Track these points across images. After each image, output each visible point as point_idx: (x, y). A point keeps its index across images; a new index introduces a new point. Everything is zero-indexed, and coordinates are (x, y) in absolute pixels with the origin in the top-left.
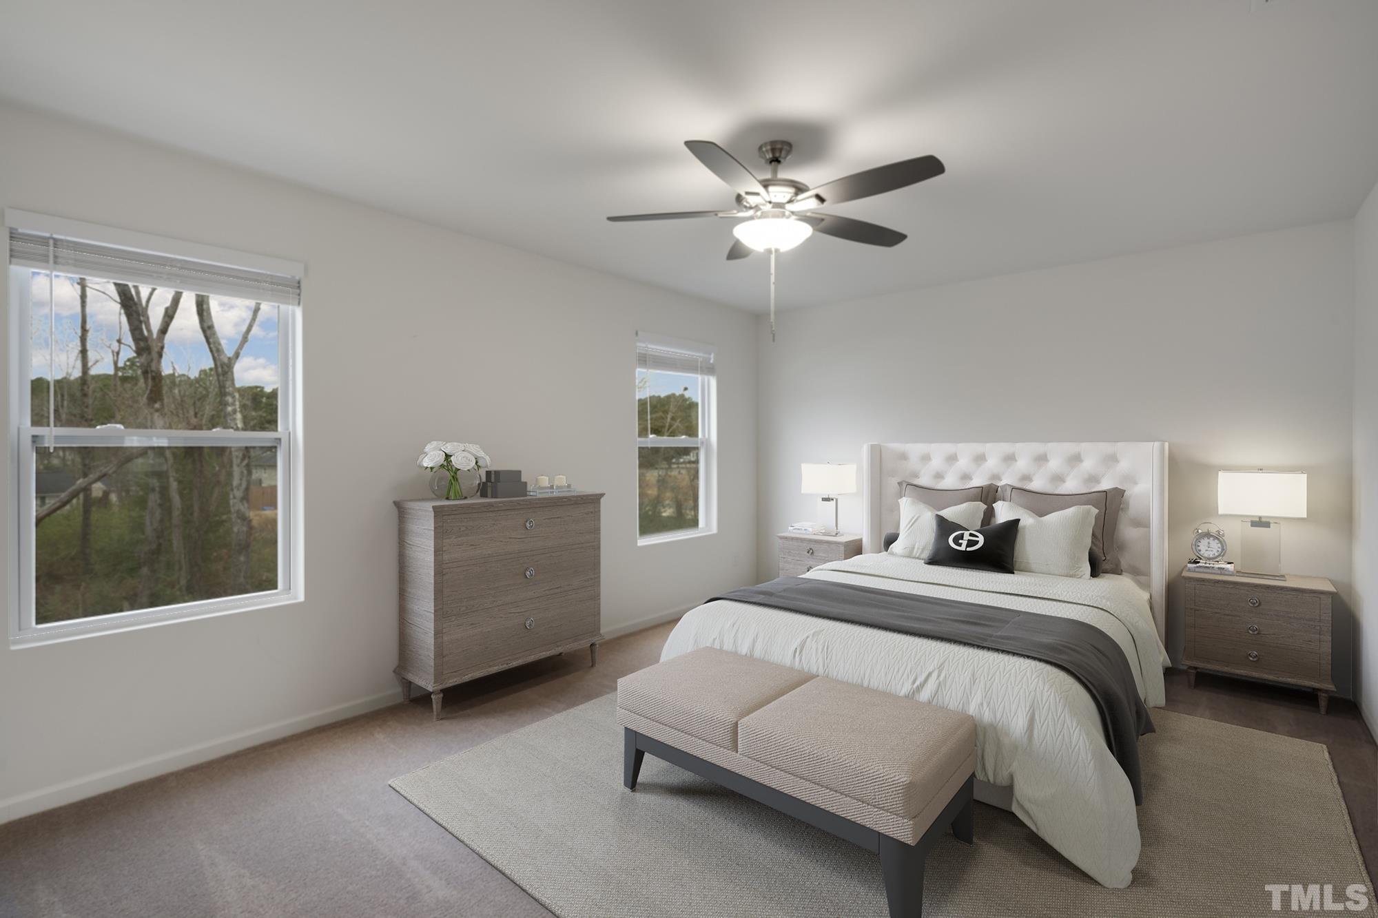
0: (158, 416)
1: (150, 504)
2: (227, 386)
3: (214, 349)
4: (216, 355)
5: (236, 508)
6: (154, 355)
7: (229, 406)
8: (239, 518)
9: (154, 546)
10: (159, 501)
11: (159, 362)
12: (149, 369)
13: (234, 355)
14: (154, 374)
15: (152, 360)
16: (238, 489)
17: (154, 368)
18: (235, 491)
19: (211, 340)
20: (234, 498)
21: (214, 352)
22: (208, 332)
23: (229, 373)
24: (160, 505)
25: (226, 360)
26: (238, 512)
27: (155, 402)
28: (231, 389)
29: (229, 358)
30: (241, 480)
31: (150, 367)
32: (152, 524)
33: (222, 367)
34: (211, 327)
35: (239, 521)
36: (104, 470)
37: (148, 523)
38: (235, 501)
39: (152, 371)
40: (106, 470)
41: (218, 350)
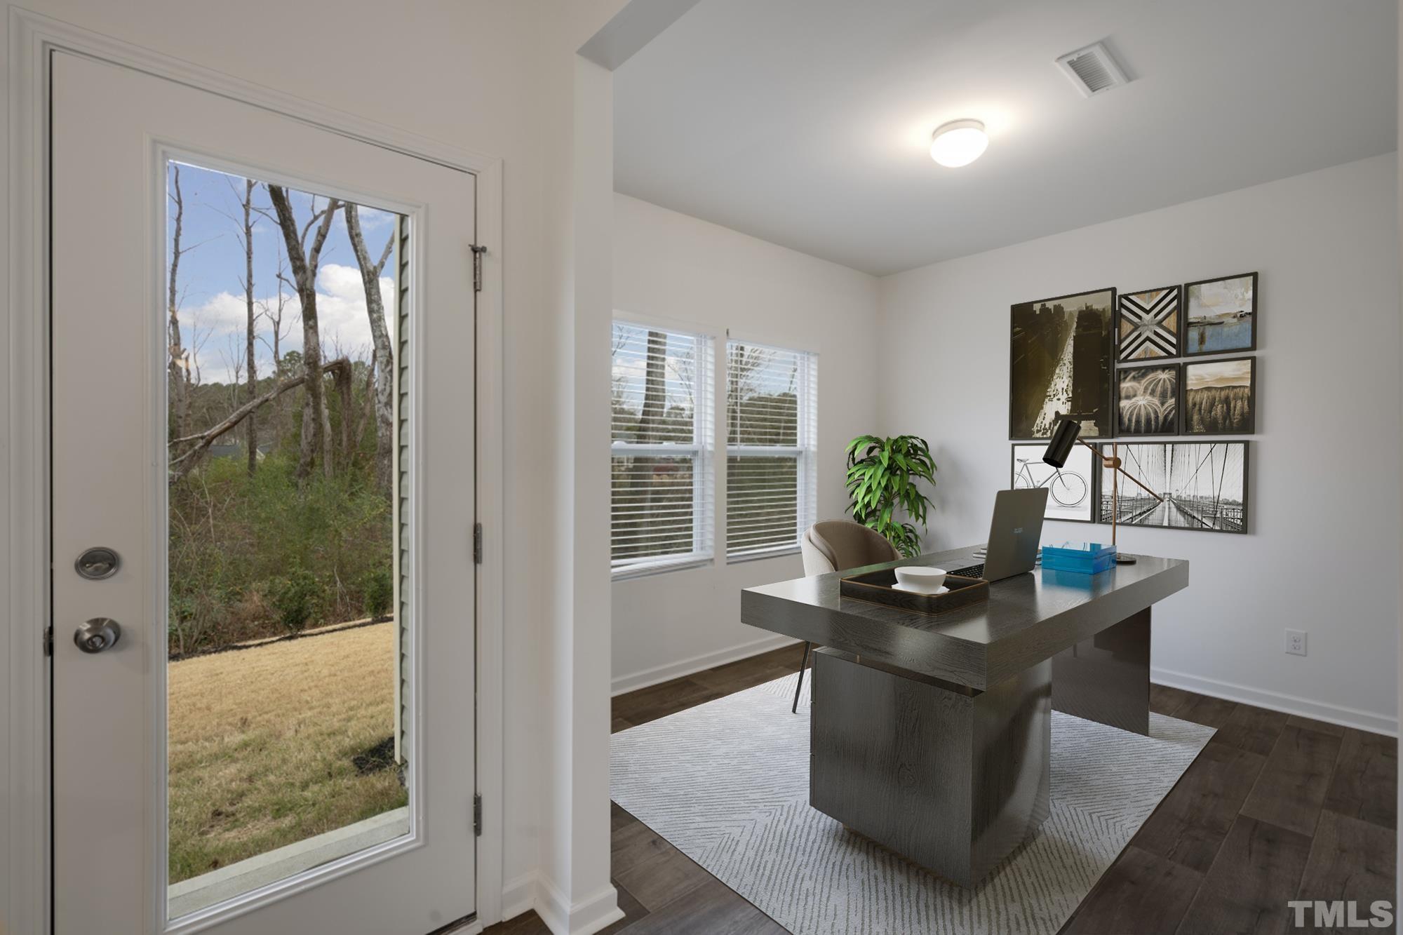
0: (312, 333)
1: (305, 418)
2: (373, 293)
3: (361, 257)
4: (363, 263)
5: (381, 413)
6: (309, 273)
7: (375, 313)
8: (384, 422)
9: (309, 459)
10: (312, 416)
11: (313, 280)
12: (304, 287)
13: (378, 265)
14: (308, 292)
15: (307, 279)
16: (383, 394)
17: (308, 286)
18: (380, 395)
19: (358, 248)
20: (379, 402)
21: (362, 259)
22: (356, 240)
23: (375, 281)
24: (314, 419)
25: (372, 269)
26: (382, 416)
27: (310, 320)
28: (376, 296)
29: (375, 267)
30: (385, 385)
31: (305, 285)
32: (306, 438)
33: (368, 275)
34: (358, 235)
35: (383, 425)
36: (266, 396)
37: (303, 437)
38: (380, 405)
39: (307, 289)
40: (268, 395)
41: (365, 258)
